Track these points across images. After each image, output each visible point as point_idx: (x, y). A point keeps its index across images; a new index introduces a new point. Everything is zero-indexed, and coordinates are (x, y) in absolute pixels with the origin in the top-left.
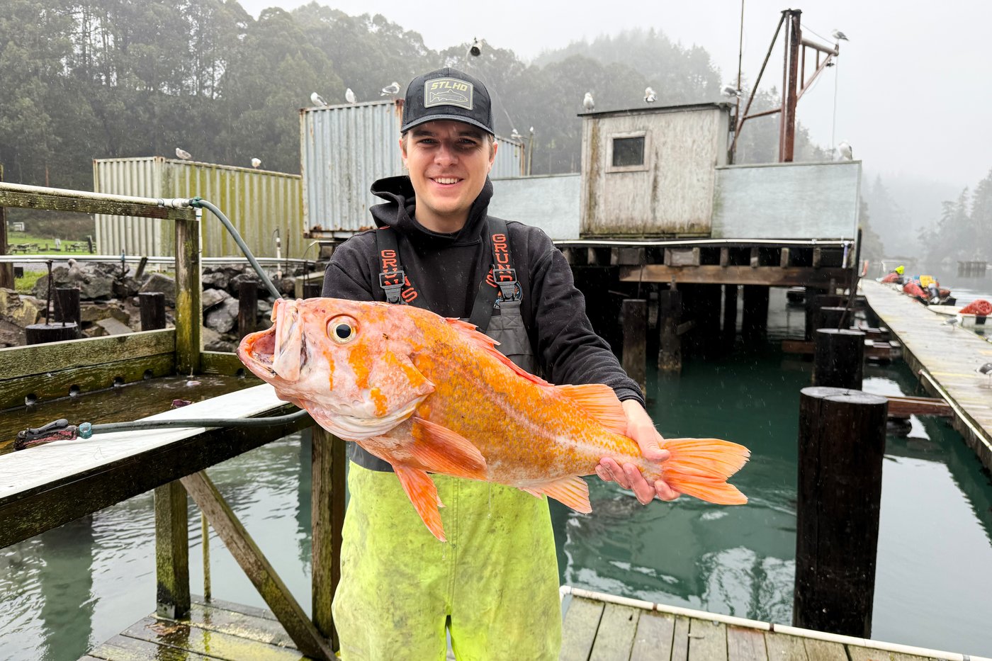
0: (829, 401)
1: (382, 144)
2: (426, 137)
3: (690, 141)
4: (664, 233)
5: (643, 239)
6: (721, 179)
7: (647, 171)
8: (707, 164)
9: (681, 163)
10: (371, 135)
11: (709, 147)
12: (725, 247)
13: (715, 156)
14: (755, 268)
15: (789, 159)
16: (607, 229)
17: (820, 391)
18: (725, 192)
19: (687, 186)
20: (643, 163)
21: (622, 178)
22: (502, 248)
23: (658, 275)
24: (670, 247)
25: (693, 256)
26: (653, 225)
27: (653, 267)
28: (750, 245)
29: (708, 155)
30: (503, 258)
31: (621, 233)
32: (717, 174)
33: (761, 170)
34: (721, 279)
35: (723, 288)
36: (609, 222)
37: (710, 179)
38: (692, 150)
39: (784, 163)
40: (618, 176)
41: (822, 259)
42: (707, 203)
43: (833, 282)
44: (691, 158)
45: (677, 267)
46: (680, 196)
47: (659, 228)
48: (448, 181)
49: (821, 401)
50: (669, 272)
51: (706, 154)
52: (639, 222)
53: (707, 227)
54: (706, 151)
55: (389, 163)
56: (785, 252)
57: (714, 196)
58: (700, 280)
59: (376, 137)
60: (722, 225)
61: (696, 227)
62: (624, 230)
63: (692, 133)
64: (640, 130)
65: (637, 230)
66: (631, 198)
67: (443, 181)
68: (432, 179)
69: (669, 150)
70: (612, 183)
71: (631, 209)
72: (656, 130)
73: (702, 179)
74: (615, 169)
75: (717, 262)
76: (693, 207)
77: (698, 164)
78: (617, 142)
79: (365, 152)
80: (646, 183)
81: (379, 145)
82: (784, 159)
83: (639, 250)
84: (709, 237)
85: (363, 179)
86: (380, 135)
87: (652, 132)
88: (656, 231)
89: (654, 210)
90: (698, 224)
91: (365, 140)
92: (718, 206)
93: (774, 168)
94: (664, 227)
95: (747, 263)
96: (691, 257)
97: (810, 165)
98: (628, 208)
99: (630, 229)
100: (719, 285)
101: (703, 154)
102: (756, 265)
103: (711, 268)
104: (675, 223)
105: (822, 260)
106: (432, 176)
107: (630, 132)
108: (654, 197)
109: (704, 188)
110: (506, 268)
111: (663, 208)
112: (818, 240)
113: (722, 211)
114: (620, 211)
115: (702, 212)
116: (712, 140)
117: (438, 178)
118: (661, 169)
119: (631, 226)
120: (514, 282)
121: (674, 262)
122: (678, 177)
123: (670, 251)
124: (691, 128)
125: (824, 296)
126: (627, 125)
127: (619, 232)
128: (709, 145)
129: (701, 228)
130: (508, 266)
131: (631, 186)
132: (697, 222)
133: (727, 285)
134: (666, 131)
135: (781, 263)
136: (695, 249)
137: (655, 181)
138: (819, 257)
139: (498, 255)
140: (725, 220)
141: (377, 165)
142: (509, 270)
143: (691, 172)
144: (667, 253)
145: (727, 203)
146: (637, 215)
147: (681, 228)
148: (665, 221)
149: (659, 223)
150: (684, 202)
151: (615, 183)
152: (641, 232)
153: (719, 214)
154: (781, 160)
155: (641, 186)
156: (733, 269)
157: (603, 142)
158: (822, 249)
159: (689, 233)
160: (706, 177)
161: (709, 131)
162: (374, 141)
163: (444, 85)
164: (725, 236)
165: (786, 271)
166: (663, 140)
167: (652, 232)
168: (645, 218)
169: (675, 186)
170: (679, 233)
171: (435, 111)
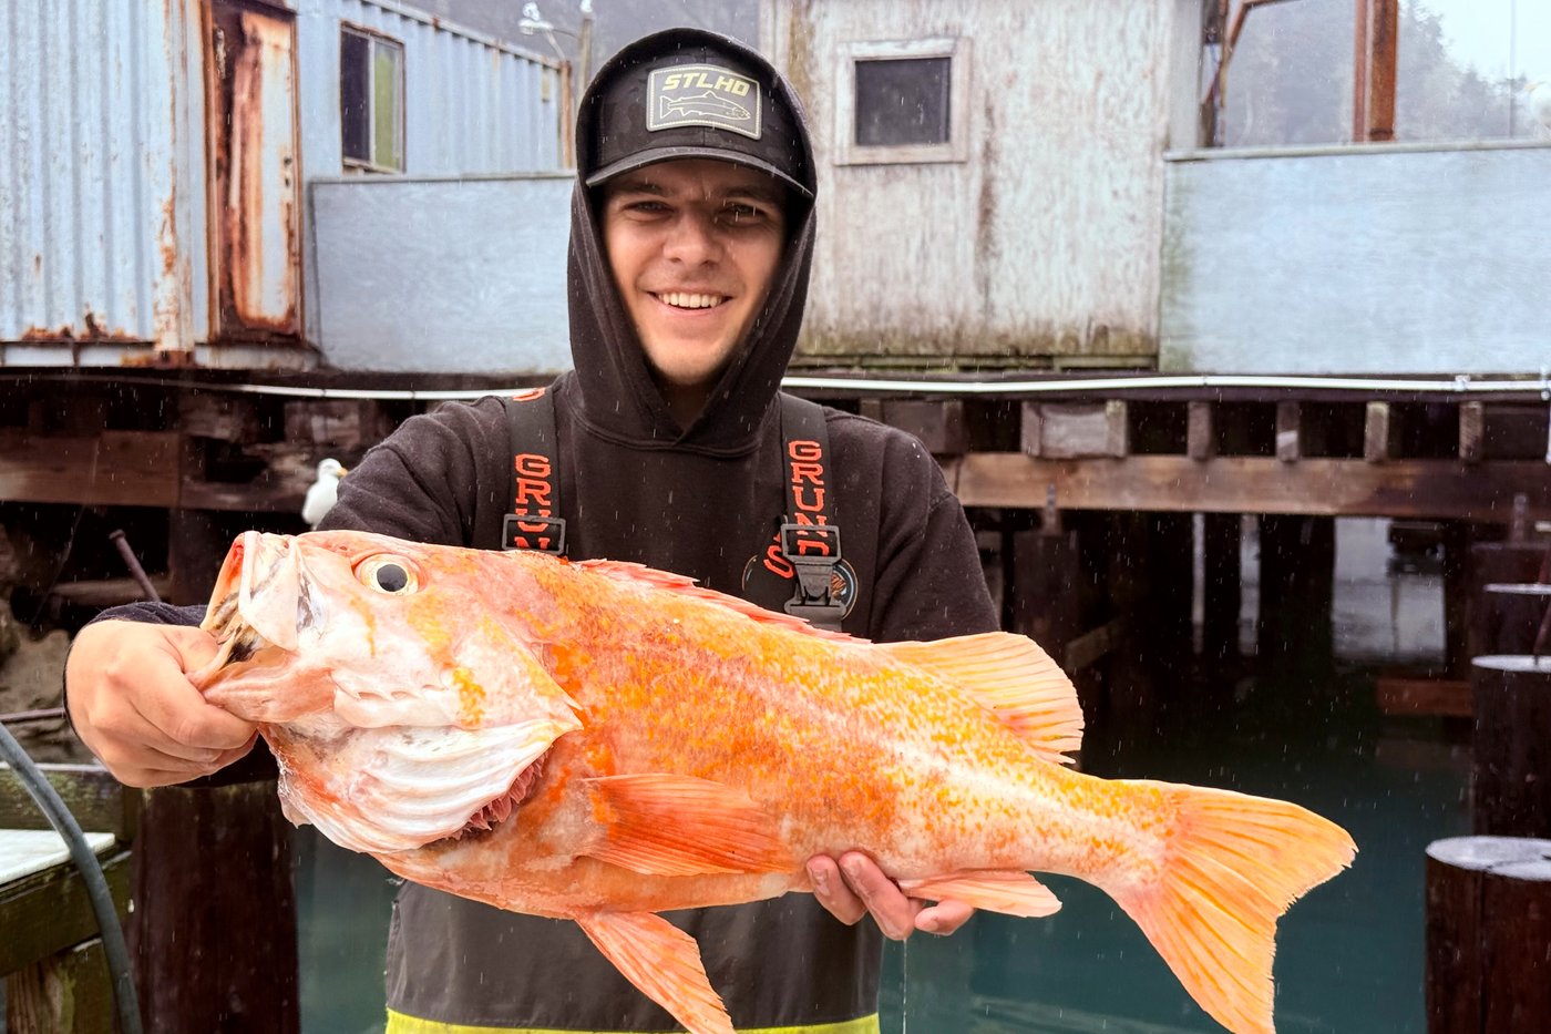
0: (1503, 878)
1: (104, 60)
2: (647, 197)
3: (1087, 75)
4: (1017, 354)
5: (954, 372)
6: (1181, 190)
7: (962, 163)
8: (1140, 144)
9: (1062, 140)
10: (64, 25)
11: (1144, 92)
12: (1201, 401)
13: (1164, 119)
14: (1290, 462)
15: (1383, 132)
16: (844, 339)
17: (1479, 851)
18: (1193, 230)
19: (1083, 210)
20: (947, 138)
21: (886, 184)
22: (811, 475)
23: (1005, 485)
24: (1039, 399)
25: (1106, 427)
26: (984, 328)
27: (988, 462)
28: (1276, 396)
29: (1143, 119)
30: (809, 498)
31: (887, 354)
32: (1170, 175)
33: (1301, 164)
34: (1192, 497)
35: (1199, 524)
36: (849, 317)
37: (1150, 192)
38: (1094, 104)
39: (1368, 146)
40: (874, 176)
41: (1486, 435)
42: (1143, 265)
43: (1520, 503)
44: (1092, 127)
45: (1061, 460)
46: (1062, 243)
47: (1003, 338)
48: (695, 301)
49: (1483, 879)
50: (1038, 475)
51: (1136, 115)
52: (942, 321)
53: (1145, 338)
54: (1135, 105)
55: (126, 121)
56: (1378, 415)
57: (1164, 243)
58: (1130, 501)
59: (82, 36)
60: (1188, 332)
61: (1113, 337)
62: (897, 345)
63: (1092, 50)
64: (935, 35)
65: (935, 343)
66: (915, 244)
67: (683, 300)
68: (654, 294)
69: (1026, 101)
70: (854, 196)
71: (915, 279)
72: (984, 37)
73: (1127, 190)
74: (862, 155)
75: (1178, 448)
76: (1103, 277)
77: (1112, 146)
78: (869, 73)
79: (44, 85)
80: (959, 199)
81: (90, 61)
82: (1367, 129)
83: (945, 406)
84: (1150, 369)
85: (36, 170)
86: (94, 29)
87: (972, 42)
88: (993, 347)
89: (985, 285)
90: (1118, 329)
91: (43, 45)
92: (1175, 272)
93: (1339, 161)
94: (1018, 337)
95: (1270, 450)
96: (1102, 431)
97: (1445, 150)
98: (907, 277)
99: (916, 340)
100: (1187, 517)
101: (1129, 114)
102: (1294, 454)
103: (1161, 465)
104: (1049, 324)
105: (1485, 441)
106: (656, 286)
107: (905, 43)
108: (986, 244)
109: (1133, 218)
110: (816, 522)
111: (1013, 278)
112: (1474, 378)
113: (1186, 291)
114: (883, 284)
115: (1130, 291)
116: (1153, 72)
117: (669, 292)
118: (1004, 158)
119: (916, 330)
120: (834, 560)
121: (1051, 443)
122: (1056, 182)
123: (1039, 413)
124: (1091, 32)
125: (1495, 546)
126: (896, 19)
127: (880, 349)
128: (1146, 86)
129: (1129, 340)
130: (822, 519)
131: (913, 209)
132: (1117, 321)
133: (1210, 518)
134: (1015, 41)
135: (1367, 449)
136: (1111, 407)
137: (987, 193)
138: (1479, 430)
139: (798, 491)
140: (1198, 318)
141: (85, 126)
142: (822, 527)
143: (1091, 168)
144: (1028, 416)
145: (1204, 266)
146: (933, 296)
147: (1071, 338)
148: (1021, 319)
149: (1001, 323)
150: (1074, 261)
151: (865, 197)
152: (950, 350)
153: (1180, 297)
154: (1358, 138)
155: (945, 209)
156: (1225, 465)
157: (824, 70)
158: (1486, 404)
159: (1093, 355)
160: (1138, 186)
161: (1144, 43)
162: (73, 48)
163: (695, 80)
164: (1198, 367)
165: (1380, 471)
166: (1006, 68)
167: (982, 350)
168: (959, 306)
169: (1047, 210)
170: (1061, 356)
171: (674, 139)
